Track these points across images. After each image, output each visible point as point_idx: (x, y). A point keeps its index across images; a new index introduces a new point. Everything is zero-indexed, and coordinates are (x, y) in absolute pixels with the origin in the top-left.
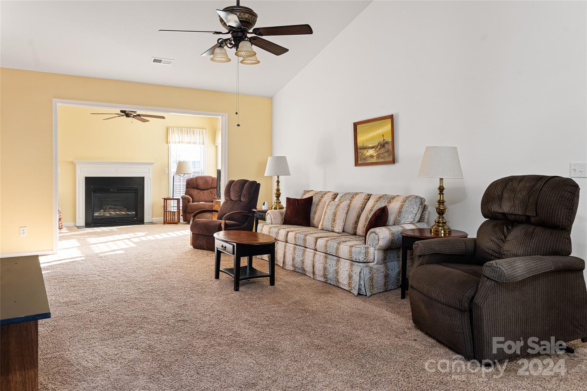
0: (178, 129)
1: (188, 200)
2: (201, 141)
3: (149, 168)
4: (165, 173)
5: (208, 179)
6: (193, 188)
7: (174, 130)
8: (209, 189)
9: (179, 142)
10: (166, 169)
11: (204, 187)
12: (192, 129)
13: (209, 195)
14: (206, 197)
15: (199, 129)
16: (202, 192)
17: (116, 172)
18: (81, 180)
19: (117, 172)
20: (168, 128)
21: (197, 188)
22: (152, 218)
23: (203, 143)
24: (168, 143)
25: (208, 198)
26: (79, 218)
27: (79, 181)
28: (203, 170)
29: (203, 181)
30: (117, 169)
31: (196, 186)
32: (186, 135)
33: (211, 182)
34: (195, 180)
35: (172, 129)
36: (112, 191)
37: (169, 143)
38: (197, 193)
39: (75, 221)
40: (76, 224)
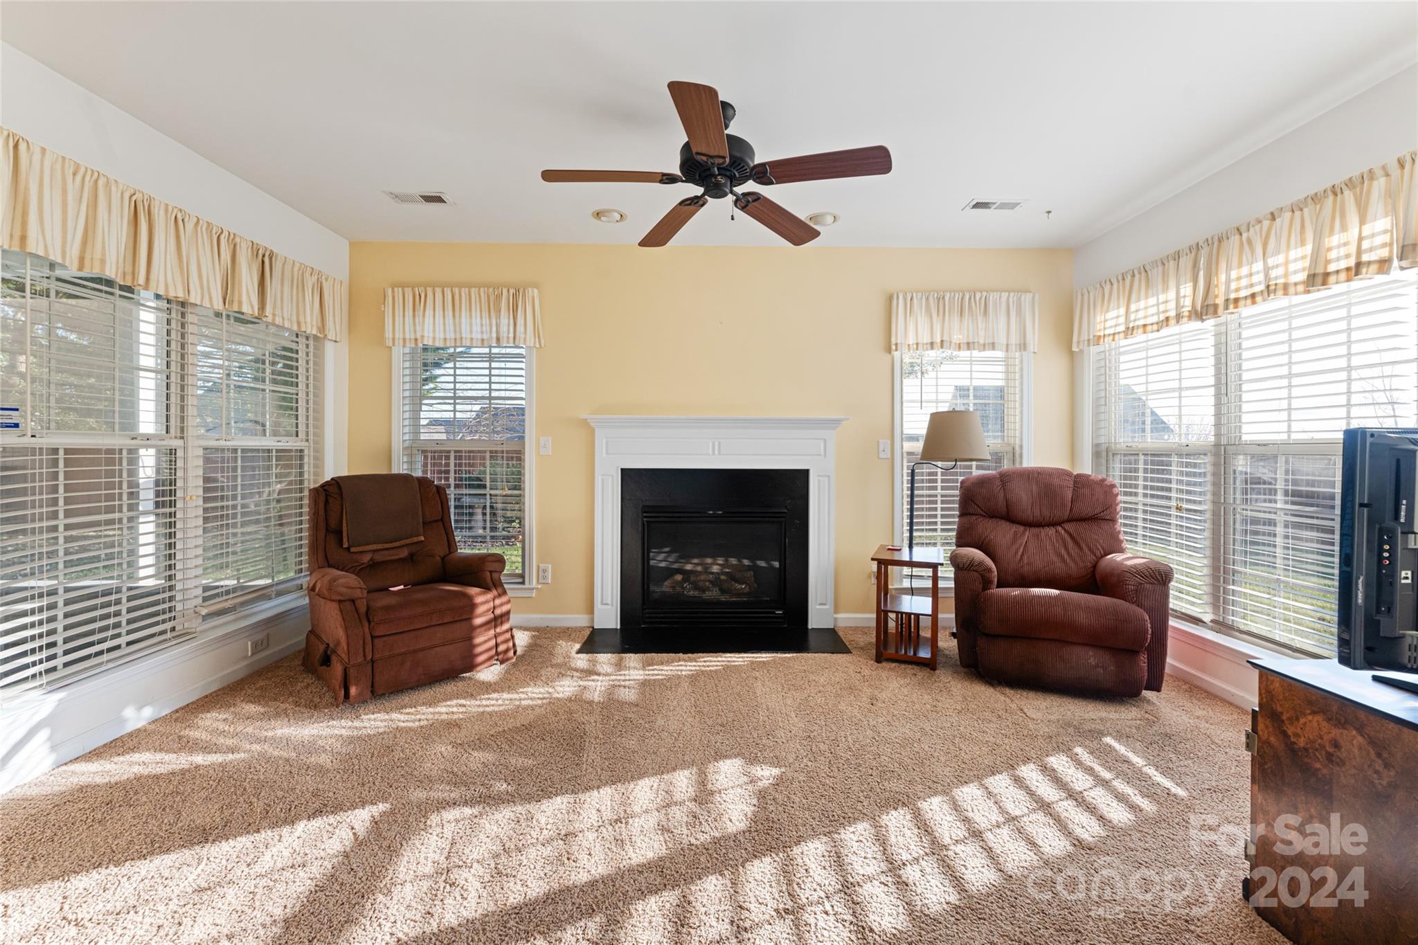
0: (927, 299)
1: (982, 576)
2: (1014, 340)
3: (825, 441)
4: (882, 455)
5: (1056, 481)
6: (993, 515)
7: (915, 300)
8: (1059, 523)
9: (932, 344)
10: (885, 443)
11: (1037, 513)
12: (978, 295)
13: (1066, 549)
14: (1055, 559)
15: (1005, 295)
16: (1029, 533)
17: (716, 452)
18: (610, 480)
19: (720, 454)
20: (890, 298)
21: (1009, 516)
22: (836, 611)
23: (1023, 346)
24: (889, 351)
25: (1063, 560)
26: (602, 604)
27: (603, 481)
28: (1018, 442)
29: (1034, 488)
30: (719, 443)
31: (1005, 509)
32: (956, 318)
33: (1069, 494)
34: (998, 483)
35: (905, 299)
36: (710, 516)
37: (894, 347)
38: (1010, 536)
39: (591, 610)
40: (592, 620)
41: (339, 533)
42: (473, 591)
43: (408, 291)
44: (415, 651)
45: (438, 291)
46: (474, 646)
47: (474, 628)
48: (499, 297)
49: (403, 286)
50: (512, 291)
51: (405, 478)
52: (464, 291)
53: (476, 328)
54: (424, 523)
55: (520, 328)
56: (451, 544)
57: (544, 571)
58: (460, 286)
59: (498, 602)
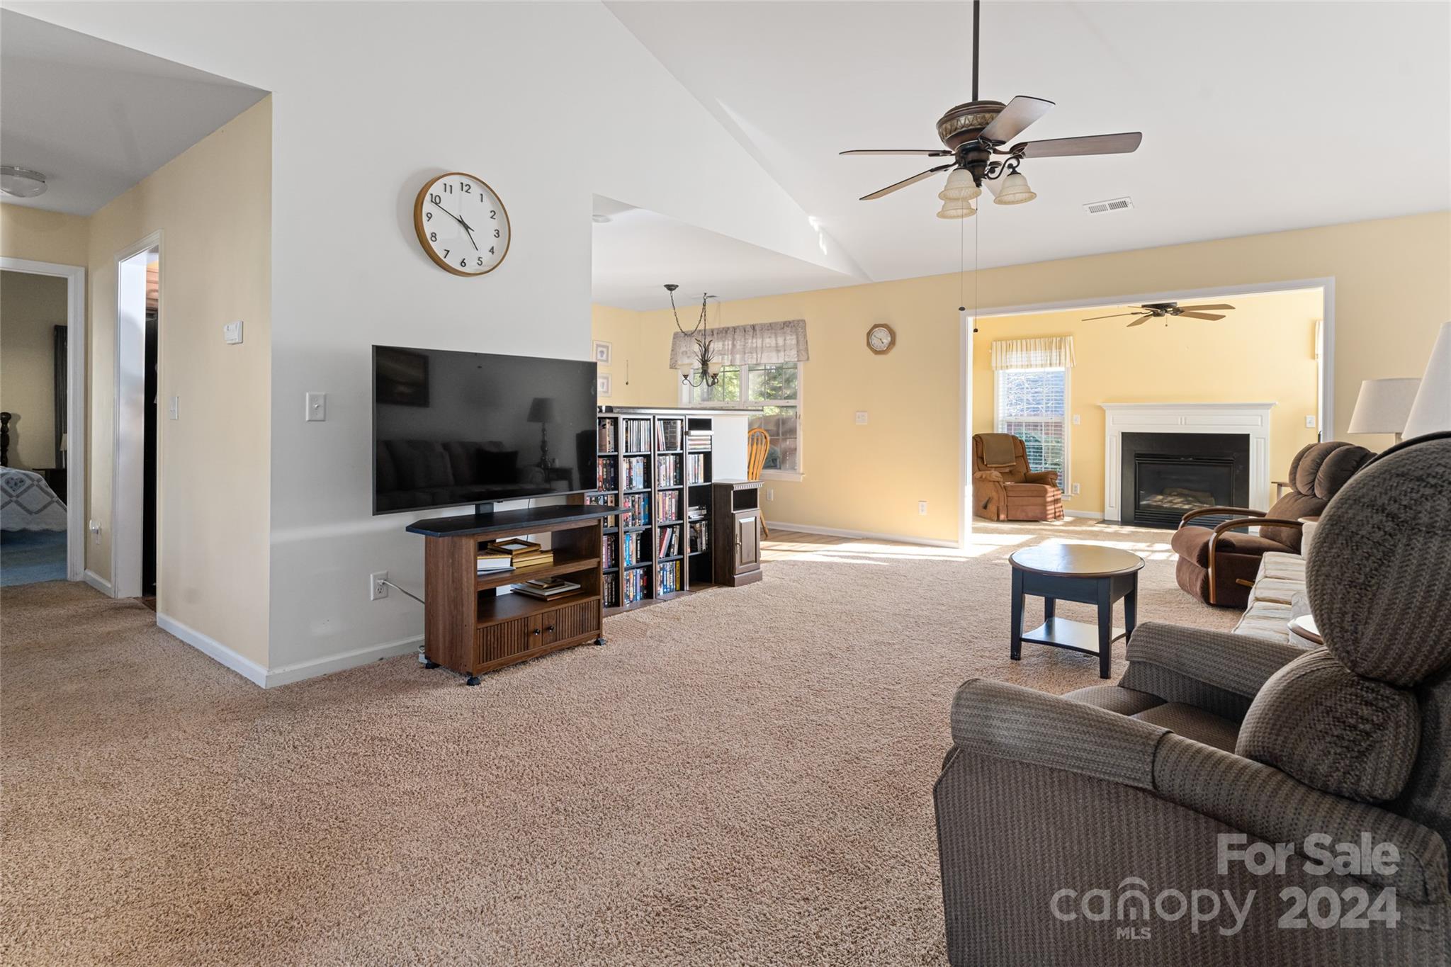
18: (1115, 438)
26: (1111, 505)
27: (1110, 438)
30: (1184, 419)
39: (1103, 510)
40: (1104, 515)
41: (982, 458)
42: (1047, 487)
43: (1004, 343)
44: (1022, 506)
45: (1019, 342)
46: (1046, 510)
47: (1046, 502)
48: (1051, 343)
49: (1001, 340)
50: (1058, 339)
51: (1006, 435)
52: (1033, 341)
53: (1039, 358)
54: (1016, 457)
55: (1063, 357)
56: (1027, 468)
57: (1076, 487)
58: (1030, 338)
59: (1056, 493)
